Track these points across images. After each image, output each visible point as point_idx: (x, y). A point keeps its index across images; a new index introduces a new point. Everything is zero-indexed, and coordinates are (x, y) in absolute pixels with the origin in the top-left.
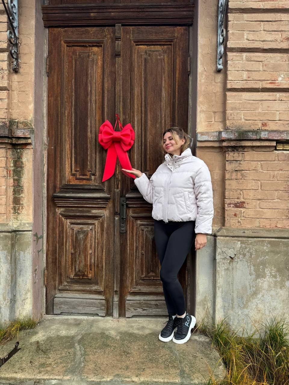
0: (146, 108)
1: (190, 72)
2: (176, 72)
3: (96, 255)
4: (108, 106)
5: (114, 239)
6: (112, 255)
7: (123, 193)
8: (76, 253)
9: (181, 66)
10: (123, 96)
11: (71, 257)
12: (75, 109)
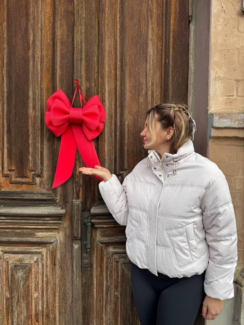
0: (122, 71)
1: (191, 16)
2: (170, 16)
3: (45, 299)
4: (61, 67)
5: (72, 277)
6: (70, 300)
7: (86, 205)
8: (12, 298)
9: (178, 7)
10: (86, 52)
11: (6, 303)
12: (8, 72)
